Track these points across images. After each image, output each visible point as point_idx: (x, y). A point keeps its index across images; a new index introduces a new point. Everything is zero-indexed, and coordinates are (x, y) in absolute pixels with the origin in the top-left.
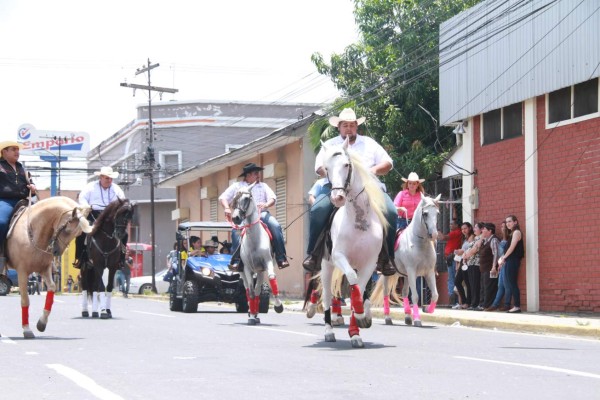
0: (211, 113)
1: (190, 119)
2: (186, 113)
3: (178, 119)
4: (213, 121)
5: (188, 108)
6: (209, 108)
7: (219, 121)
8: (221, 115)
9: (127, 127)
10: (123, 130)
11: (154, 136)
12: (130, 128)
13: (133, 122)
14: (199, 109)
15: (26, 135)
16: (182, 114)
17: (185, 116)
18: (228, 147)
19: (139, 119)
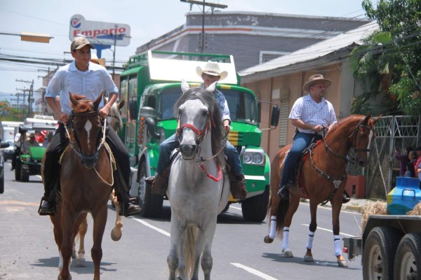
0: (250, 23)
1: (231, 28)
2: (228, 22)
3: (220, 27)
4: (250, 30)
5: (230, 17)
6: (248, 19)
7: (255, 30)
8: (257, 25)
9: (176, 30)
10: (171, 33)
11: (205, 45)
12: (179, 32)
13: (182, 27)
14: (239, 20)
15: (77, 24)
16: (224, 23)
17: (227, 24)
18: (262, 53)
19: (187, 25)
